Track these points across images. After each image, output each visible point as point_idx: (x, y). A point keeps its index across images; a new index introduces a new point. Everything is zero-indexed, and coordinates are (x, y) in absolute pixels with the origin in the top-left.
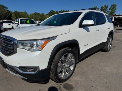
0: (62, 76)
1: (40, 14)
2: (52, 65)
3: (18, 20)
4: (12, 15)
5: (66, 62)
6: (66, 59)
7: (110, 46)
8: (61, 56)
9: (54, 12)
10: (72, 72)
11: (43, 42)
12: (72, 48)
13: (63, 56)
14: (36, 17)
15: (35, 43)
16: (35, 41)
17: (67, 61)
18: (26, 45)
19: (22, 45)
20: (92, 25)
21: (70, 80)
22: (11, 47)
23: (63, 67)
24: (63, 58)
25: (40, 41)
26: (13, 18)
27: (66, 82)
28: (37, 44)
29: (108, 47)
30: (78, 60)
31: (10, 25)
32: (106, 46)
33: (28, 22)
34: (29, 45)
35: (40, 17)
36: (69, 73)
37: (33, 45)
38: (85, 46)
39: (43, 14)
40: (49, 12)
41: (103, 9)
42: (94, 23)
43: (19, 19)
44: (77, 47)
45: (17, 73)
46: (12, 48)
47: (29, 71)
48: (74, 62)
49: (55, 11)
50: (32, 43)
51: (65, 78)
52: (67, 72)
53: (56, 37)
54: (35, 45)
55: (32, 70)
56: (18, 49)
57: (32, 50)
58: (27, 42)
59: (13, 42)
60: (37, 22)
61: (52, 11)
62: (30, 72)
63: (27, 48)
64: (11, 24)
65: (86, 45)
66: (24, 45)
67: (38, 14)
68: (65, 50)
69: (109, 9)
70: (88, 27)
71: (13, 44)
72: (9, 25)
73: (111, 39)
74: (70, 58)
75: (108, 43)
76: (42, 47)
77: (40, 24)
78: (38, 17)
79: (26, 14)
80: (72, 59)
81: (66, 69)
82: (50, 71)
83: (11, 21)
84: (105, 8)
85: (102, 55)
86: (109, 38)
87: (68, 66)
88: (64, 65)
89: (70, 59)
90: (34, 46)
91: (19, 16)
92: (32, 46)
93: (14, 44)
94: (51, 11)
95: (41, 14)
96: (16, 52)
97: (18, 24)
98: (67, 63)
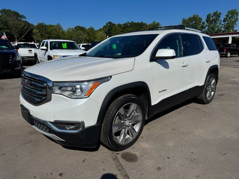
0: (120, 139)
1: (87, 28)
2: (104, 121)
3: (47, 42)
4: (34, 31)
5: (126, 117)
6: (127, 112)
7: (213, 93)
8: (118, 107)
9: (114, 24)
10: (137, 134)
11: (91, 85)
12: (138, 95)
13: (122, 108)
14: (78, 36)
15: (78, 86)
16: (79, 83)
17: (129, 117)
18: (66, 89)
19: (59, 89)
20: (173, 57)
21: (133, 148)
22: (42, 91)
23: (122, 126)
24: (122, 111)
25: (86, 83)
26: (35, 37)
27: (127, 150)
28: (81, 89)
29: (207, 96)
30: (148, 116)
31: (31, 51)
32: (203, 94)
33: (65, 46)
34: (70, 89)
35: (86, 35)
36: (133, 137)
37: (76, 89)
38: (160, 92)
39: (92, 29)
40: (104, 26)
41: (211, 19)
42: (175, 55)
43: (49, 41)
44: (146, 93)
45: (51, 131)
46: (44, 93)
47: (68, 129)
48: (140, 118)
49: (117, 24)
50: (74, 87)
51: (125, 144)
52: (128, 134)
53: (111, 77)
54: (78, 89)
55: (73, 127)
56: (53, 94)
57: (74, 97)
58: (67, 84)
59: (45, 84)
60: (81, 45)
61: (110, 23)
62: (71, 129)
63: (67, 93)
64: (33, 50)
65: (163, 91)
66: (63, 89)
67: (82, 29)
68: (125, 97)
69: (222, 19)
70: (167, 61)
71: (45, 88)
72: (29, 51)
73: (213, 81)
74: (133, 111)
75: (206, 88)
76: (89, 92)
77: (86, 53)
78: (83, 34)
79: (60, 28)
80: (137, 113)
81: (127, 129)
82: (101, 130)
83: (33, 43)
84: (214, 17)
85: (195, 109)
86: (210, 78)
87: (130, 124)
88: (124, 123)
89: (133, 114)
90: (78, 91)
91: (47, 33)
92: (74, 91)
93: (48, 88)
94: (107, 24)
95: (89, 29)
96: (50, 100)
97: (47, 50)
98: (129, 120)
